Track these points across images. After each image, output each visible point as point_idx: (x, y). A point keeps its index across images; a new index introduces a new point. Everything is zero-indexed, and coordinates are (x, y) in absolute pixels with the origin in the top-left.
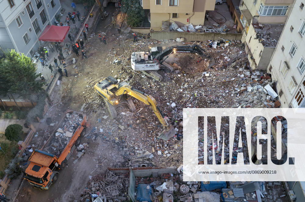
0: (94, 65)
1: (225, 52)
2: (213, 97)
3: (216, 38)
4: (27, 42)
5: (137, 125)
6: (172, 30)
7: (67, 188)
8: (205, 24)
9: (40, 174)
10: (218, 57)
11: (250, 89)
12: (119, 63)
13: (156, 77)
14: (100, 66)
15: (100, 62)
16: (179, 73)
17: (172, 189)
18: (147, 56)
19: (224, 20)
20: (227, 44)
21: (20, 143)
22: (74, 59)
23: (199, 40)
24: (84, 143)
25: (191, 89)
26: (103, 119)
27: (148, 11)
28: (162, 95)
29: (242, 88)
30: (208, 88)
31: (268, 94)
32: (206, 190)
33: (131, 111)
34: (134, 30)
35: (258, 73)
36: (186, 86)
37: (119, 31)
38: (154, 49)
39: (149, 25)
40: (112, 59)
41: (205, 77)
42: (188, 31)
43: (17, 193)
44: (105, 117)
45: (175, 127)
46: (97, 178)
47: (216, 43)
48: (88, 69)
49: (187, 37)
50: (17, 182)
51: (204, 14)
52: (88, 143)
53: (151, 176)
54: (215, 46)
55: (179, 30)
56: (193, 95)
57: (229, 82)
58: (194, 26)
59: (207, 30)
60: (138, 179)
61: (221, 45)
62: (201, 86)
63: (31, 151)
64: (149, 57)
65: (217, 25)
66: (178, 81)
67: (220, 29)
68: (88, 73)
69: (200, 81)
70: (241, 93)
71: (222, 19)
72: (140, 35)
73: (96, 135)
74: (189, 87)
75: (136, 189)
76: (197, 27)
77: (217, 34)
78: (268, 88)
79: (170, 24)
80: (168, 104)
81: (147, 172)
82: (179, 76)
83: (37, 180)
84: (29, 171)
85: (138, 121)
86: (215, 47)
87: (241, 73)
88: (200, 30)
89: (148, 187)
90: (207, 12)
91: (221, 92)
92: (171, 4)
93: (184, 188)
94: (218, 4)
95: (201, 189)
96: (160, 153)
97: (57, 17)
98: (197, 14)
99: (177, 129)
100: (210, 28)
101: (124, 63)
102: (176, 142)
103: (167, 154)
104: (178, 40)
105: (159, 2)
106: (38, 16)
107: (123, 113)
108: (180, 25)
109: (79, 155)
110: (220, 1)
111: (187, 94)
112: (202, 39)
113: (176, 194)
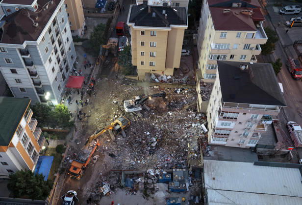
0: (101, 104)
1: (184, 97)
2: (172, 129)
3: (180, 86)
4: (59, 89)
5: (127, 145)
6: (152, 80)
7: (89, 179)
8: (174, 75)
9: (77, 172)
10: (180, 100)
11: (193, 125)
12: (117, 103)
13: (140, 115)
14: (104, 104)
15: (104, 101)
16: (153, 112)
17: (143, 181)
18: (133, 102)
19: (188, 71)
20: (186, 91)
21: (63, 154)
22: (88, 99)
23: (169, 87)
24: (97, 155)
25: (160, 123)
26: (107, 142)
28: (142, 127)
29: (190, 125)
30: (170, 123)
31: (202, 130)
32: (161, 182)
33: (123, 137)
34: (126, 77)
35: (200, 115)
36: (157, 121)
37: (117, 77)
38: (137, 98)
39: (136, 75)
40: (112, 100)
41: (169, 115)
42: (162, 81)
43: (64, 181)
44: (109, 140)
46: (105, 175)
47: (180, 89)
48: (97, 107)
49: (161, 85)
50: (63, 175)
52: (99, 155)
53: (133, 174)
54: (178, 92)
55: (156, 80)
56: (160, 128)
57: (182, 119)
58: (167, 76)
59: (174, 80)
60: (126, 175)
61: (183, 91)
62: (165, 122)
63: (68, 158)
64: (135, 102)
65: (182, 75)
66: (152, 118)
67: (184, 79)
68: (97, 109)
69: (165, 118)
70: (188, 127)
71: (186, 70)
72: (130, 81)
73: (104, 151)
75: (125, 181)
76: (169, 77)
77: (181, 83)
78: (203, 126)
79: (151, 75)
80: (145, 132)
81: (131, 172)
82: (153, 114)
83: (76, 175)
84: (71, 170)
85: (127, 144)
87: (190, 114)
88: (170, 81)
89: (131, 180)
90: (175, 69)
91: (177, 126)
92: (151, 64)
93: (150, 181)
94: (186, 55)
95: (158, 181)
96: (139, 162)
97: (75, 65)
98: (168, 69)
99: (149, 148)
100: (177, 78)
101: (120, 104)
102: (148, 156)
103: (143, 162)
104: (155, 87)
105: (142, 63)
106: (64, 70)
107: (119, 139)
108: (157, 76)
109: (95, 162)
110: (188, 54)
111: (157, 126)
112: (171, 87)
113: (146, 184)
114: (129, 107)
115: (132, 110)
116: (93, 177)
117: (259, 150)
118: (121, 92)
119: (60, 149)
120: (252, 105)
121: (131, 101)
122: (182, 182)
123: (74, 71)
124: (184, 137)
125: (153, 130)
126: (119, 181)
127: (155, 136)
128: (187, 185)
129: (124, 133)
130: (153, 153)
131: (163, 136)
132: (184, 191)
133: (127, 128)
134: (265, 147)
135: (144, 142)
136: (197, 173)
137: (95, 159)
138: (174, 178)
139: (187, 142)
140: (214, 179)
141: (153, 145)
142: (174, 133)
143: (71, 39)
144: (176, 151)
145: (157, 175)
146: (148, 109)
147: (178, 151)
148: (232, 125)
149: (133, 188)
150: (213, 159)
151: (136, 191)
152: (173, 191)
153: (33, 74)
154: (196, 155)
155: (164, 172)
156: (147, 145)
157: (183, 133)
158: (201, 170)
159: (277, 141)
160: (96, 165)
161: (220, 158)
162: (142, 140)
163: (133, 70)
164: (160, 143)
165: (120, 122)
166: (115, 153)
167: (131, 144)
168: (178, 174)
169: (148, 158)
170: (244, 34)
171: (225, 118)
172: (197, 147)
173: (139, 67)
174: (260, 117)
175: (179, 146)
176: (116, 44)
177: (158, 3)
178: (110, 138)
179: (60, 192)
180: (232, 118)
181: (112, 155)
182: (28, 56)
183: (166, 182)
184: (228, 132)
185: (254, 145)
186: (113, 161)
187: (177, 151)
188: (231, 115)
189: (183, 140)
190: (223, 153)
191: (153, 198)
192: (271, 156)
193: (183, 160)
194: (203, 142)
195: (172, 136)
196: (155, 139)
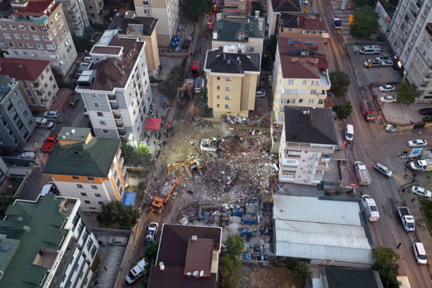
0: (178, 145)
1: (259, 138)
2: (246, 169)
3: (254, 128)
6: (226, 121)
8: (249, 117)
9: (159, 205)
10: (254, 141)
11: (266, 164)
12: (193, 144)
13: (215, 155)
14: (181, 146)
15: (181, 143)
17: (219, 214)
19: (263, 113)
20: (260, 133)
21: (145, 191)
26: (185, 180)
27: (211, 109)
28: (218, 166)
29: (262, 164)
30: (244, 163)
31: (274, 169)
32: (235, 216)
33: (200, 176)
34: (202, 119)
35: (273, 155)
39: (213, 116)
40: (188, 141)
41: (243, 156)
42: (237, 122)
44: (187, 179)
46: (184, 209)
47: (254, 131)
48: (174, 148)
49: (236, 127)
51: (248, 112)
52: (178, 192)
53: (210, 209)
54: (253, 133)
55: (232, 122)
56: (235, 167)
57: (256, 160)
58: (242, 118)
59: (249, 122)
60: (203, 210)
61: (257, 133)
62: (240, 162)
63: (149, 195)
64: (211, 143)
65: (257, 117)
66: (228, 158)
67: (258, 121)
68: (174, 151)
69: (240, 159)
70: (261, 167)
71: (261, 112)
72: (206, 122)
73: (182, 188)
74: (233, 162)
75: (202, 215)
76: (244, 119)
77: (255, 125)
78: (275, 165)
79: (226, 116)
80: (221, 172)
81: (207, 207)
82: (229, 154)
83: (157, 208)
84: (154, 204)
85: (204, 182)
86: (253, 135)
87: (263, 154)
88: (245, 123)
89: (208, 214)
90: (250, 111)
91: (251, 166)
92: (227, 107)
93: (224, 214)
94: (262, 97)
95: (232, 215)
96: (215, 198)
97: (151, 106)
98: (243, 111)
99: (224, 186)
100: (252, 120)
101: (196, 144)
102: (224, 193)
103: (219, 199)
104: (230, 129)
105: (218, 106)
106: (142, 112)
107: (196, 177)
108: (232, 118)
109: (174, 198)
110: (264, 95)
111: (232, 166)
112: (245, 128)
113: (221, 217)
115: (205, 149)
116: (173, 211)
117: (326, 187)
118: (198, 134)
119: (141, 187)
120: (311, 144)
121: (208, 140)
122: (254, 215)
123: (151, 113)
124: (256, 176)
125: (228, 169)
126: (197, 214)
127: (229, 175)
128: (259, 217)
129: (201, 172)
130: (228, 191)
131: (238, 175)
132: (255, 222)
133: (204, 169)
134: (331, 184)
135: (219, 180)
136: (268, 207)
137: (174, 196)
138: (247, 212)
139: (260, 180)
140: (282, 211)
141: (228, 183)
142: (247, 172)
143: (148, 82)
145: (231, 209)
146: (223, 149)
148: (297, 162)
149: (209, 220)
150: (283, 194)
151: (212, 223)
152: (246, 222)
153: (116, 117)
154: (267, 192)
155: (238, 207)
156: (223, 183)
157: (256, 172)
158: (271, 205)
159: (341, 179)
160: (175, 201)
161: (289, 194)
162: (218, 178)
163: (209, 112)
164: (235, 181)
165: (198, 163)
166: (193, 191)
167: (207, 182)
168: (251, 208)
169: (223, 195)
170: (309, 81)
171: (290, 156)
172: (268, 184)
173: (215, 109)
174: (319, 155)
175: (252, 184)
176: (192, 86)
177: (232, 51)
178: (188, 176)
179: (143, 224)
180: (296, 156)
181: (190, 192)
182: (115, 101)
183: (239, 215)
184: (294, 169)
185: (319, 182)
186: (190, 197)
187: (250, 188)
188: (295, 153)
189: (256, 179)
190: (291, 189)
191: (227, 229)
192: (338, 193)
193: (256, 196)
194: (274, 180)
195: (246, 174)
196: (229, 178)
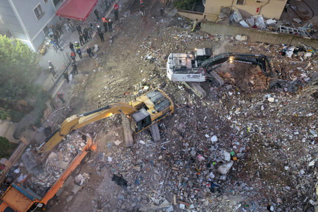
0: (121, 58)
1: (304, 66)
2: (273, 138)
3: (294, 42)
4: (39, 16)
5: (159, 161)
6: (232, 22)
8: (281, 18)
10: (291, 71)
12: (152, 61)
13: (198, 91)
14: (127, 60)
15: (129, 54)
16: (230, 90)
18: (189, 61)
19: (310, 15)
20: (308, 55)
21: (3, 161)
22: (96, 46)
23: (268, 42)
24: (85, 173)
25: (244, 118)
26: (114, 145)
28: (201, 120)
30: (268, 122)
33: (152, 140)
34: (181, 14)
36: (237, 112)
37: (162, 11)
38: (201, 52)
39: (202, 10)
40: (144, 52)
41: (267, 102)
42: (255, 26)
44: (117, 143)
45: (210, 171)
47: (292, 49)
48: (111, 63)
49: (251, 35)
51: (283, 4)
52: (90, 174)
54: (290, 54)
55: (243, 23)
56: (245, 129)
57: (303, 118)
58: (266, 19)
59: (282, 28)
61: (300, 54)
62: (258, 117)
63: (17, 171)
64: (193, 62)
65: (298, 21)
66: (227, 102)
67: (303, 29)
68: (111, 68)
69: (259, 108)
71: (306, 13)
73: (103, 165)
74: (242, 115)
76: (269, 22)
77: (297, 36)
79: (232, 12)
80: (207, 136)
82: (231, 94)
85: (161, 157)
86: (290, 56)
88: (273, 28)
91: (287, 132)
96: (182, 206)
99: (212, 175)
100: (288, 25)
101: (158, 62)
102: (208, 195)
104: (239, 38)
107: (142, 142)
108: (245, 16)
109: (76, 190)
111: (237, 125)
112: (272, 41)
114: (176, 70)
115: (182, 78)
118: (166, 41)
121: (185, 55)
124: (305, 164)
125: (225, 131)
127: (229, 147)
129: (155, 130)
130: (220, 191)
133: (165, 120)
135: (201, 158)
137: (78, 184)
142: (278, 148)
144: (284, 200)
146: (221, 81)
147: (290, 201)
156: (208, 166)
157: (303, 153)
160: (77, 199)
162: (198, 152)
165: (149, 103)
166: (128, 177)
167: (169, 160)
169: (206, 202)
175: (292, 186)
178: (122, 137)
181: (120, 180)
186: (118, 194)
187: (287, 200)
189: (302, 172)
195: (274, 155)
196: (227, 156)
